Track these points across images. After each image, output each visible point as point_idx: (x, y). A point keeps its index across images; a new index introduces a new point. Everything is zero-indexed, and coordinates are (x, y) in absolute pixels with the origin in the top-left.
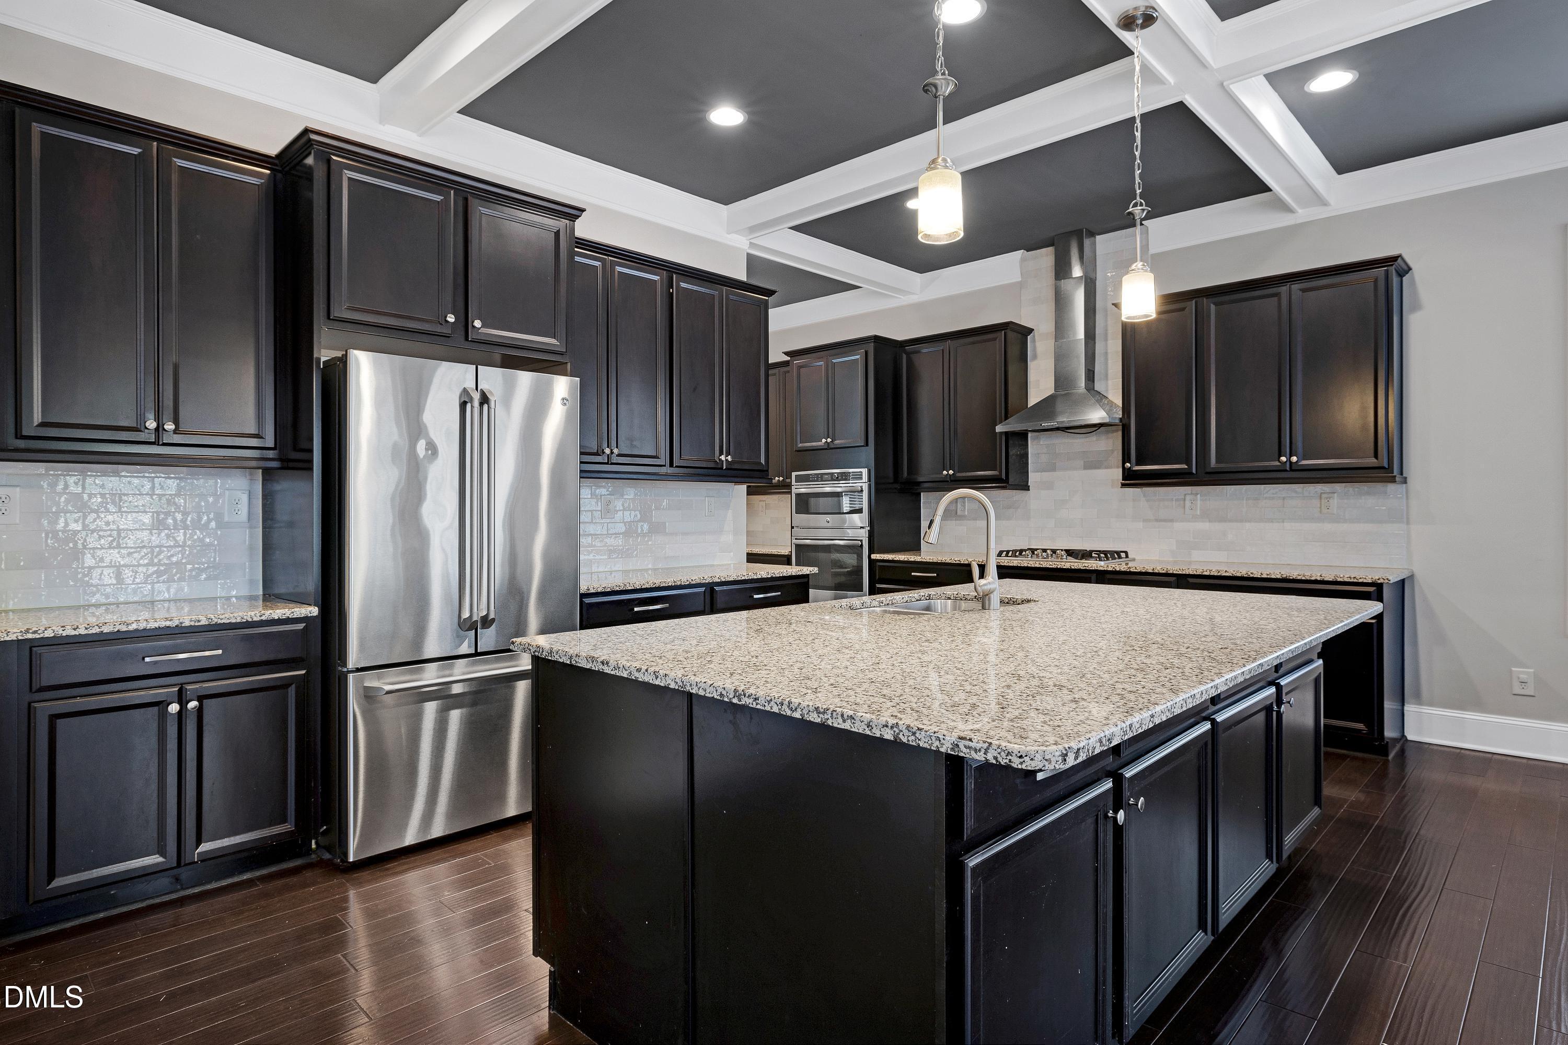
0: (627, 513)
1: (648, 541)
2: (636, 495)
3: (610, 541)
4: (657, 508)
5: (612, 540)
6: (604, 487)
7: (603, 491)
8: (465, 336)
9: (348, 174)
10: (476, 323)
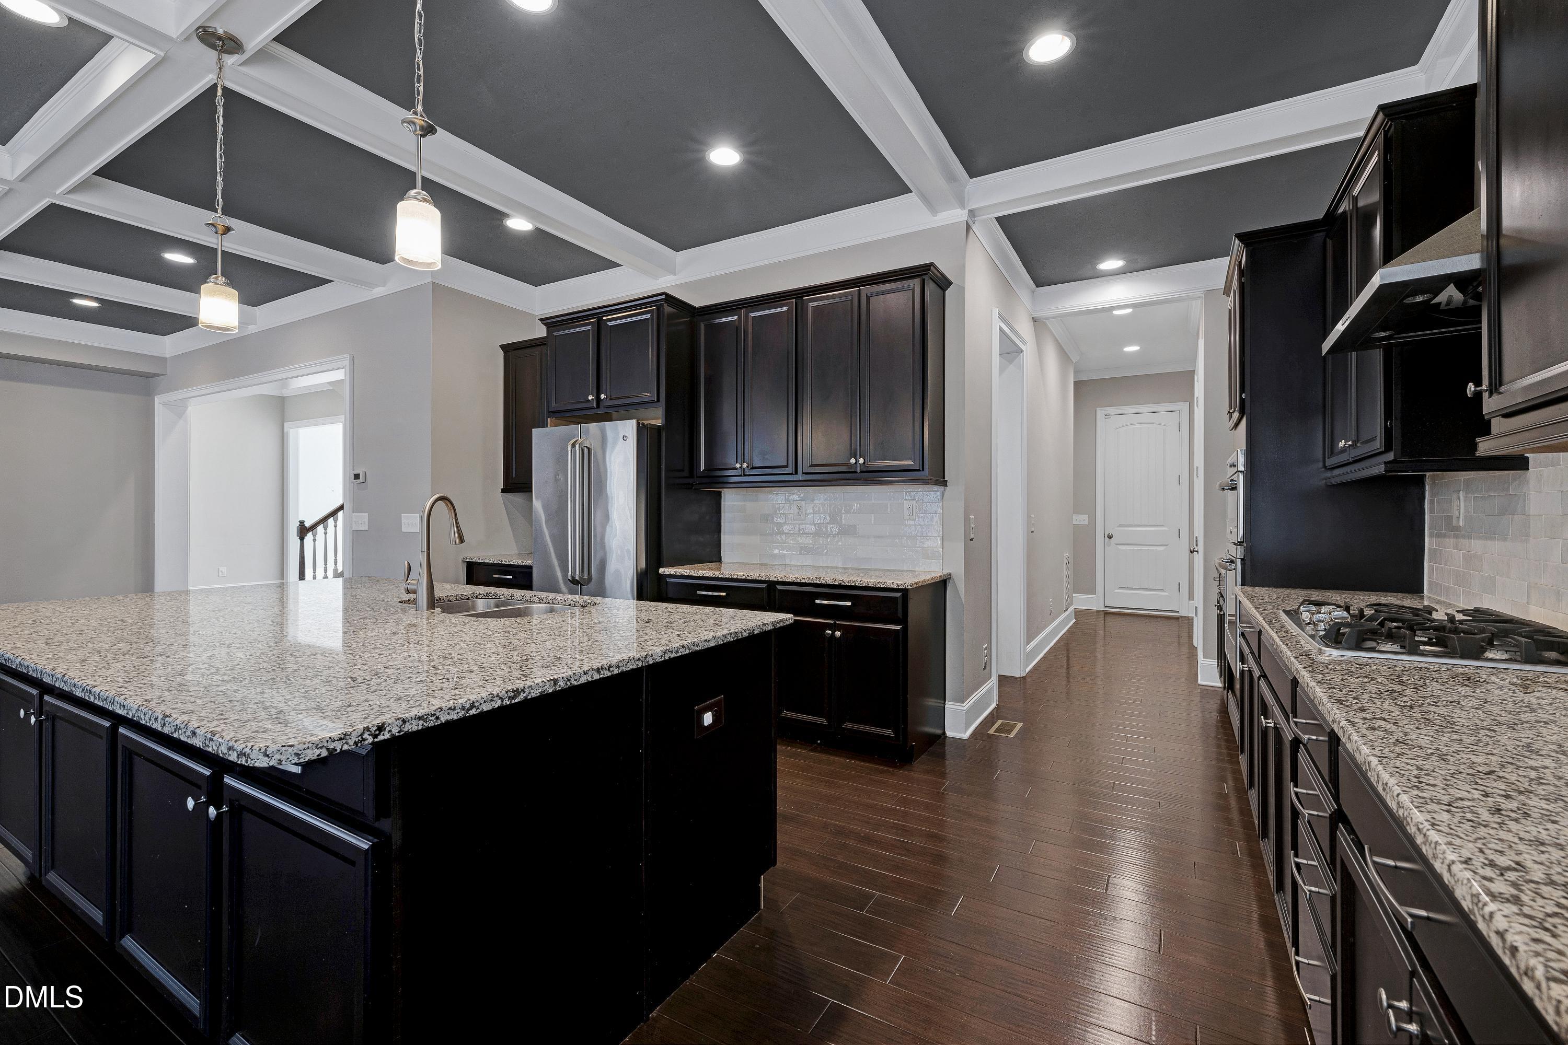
0: (817, 516)
1: (838, 541)
2: (826, 500)
3: (802, 540)
4: (847, 512)
5: (803, 538)
6: (796, 494)
7: (796, 497)
8: (598, 406)
9: (556, 334)
10: (603, 396)
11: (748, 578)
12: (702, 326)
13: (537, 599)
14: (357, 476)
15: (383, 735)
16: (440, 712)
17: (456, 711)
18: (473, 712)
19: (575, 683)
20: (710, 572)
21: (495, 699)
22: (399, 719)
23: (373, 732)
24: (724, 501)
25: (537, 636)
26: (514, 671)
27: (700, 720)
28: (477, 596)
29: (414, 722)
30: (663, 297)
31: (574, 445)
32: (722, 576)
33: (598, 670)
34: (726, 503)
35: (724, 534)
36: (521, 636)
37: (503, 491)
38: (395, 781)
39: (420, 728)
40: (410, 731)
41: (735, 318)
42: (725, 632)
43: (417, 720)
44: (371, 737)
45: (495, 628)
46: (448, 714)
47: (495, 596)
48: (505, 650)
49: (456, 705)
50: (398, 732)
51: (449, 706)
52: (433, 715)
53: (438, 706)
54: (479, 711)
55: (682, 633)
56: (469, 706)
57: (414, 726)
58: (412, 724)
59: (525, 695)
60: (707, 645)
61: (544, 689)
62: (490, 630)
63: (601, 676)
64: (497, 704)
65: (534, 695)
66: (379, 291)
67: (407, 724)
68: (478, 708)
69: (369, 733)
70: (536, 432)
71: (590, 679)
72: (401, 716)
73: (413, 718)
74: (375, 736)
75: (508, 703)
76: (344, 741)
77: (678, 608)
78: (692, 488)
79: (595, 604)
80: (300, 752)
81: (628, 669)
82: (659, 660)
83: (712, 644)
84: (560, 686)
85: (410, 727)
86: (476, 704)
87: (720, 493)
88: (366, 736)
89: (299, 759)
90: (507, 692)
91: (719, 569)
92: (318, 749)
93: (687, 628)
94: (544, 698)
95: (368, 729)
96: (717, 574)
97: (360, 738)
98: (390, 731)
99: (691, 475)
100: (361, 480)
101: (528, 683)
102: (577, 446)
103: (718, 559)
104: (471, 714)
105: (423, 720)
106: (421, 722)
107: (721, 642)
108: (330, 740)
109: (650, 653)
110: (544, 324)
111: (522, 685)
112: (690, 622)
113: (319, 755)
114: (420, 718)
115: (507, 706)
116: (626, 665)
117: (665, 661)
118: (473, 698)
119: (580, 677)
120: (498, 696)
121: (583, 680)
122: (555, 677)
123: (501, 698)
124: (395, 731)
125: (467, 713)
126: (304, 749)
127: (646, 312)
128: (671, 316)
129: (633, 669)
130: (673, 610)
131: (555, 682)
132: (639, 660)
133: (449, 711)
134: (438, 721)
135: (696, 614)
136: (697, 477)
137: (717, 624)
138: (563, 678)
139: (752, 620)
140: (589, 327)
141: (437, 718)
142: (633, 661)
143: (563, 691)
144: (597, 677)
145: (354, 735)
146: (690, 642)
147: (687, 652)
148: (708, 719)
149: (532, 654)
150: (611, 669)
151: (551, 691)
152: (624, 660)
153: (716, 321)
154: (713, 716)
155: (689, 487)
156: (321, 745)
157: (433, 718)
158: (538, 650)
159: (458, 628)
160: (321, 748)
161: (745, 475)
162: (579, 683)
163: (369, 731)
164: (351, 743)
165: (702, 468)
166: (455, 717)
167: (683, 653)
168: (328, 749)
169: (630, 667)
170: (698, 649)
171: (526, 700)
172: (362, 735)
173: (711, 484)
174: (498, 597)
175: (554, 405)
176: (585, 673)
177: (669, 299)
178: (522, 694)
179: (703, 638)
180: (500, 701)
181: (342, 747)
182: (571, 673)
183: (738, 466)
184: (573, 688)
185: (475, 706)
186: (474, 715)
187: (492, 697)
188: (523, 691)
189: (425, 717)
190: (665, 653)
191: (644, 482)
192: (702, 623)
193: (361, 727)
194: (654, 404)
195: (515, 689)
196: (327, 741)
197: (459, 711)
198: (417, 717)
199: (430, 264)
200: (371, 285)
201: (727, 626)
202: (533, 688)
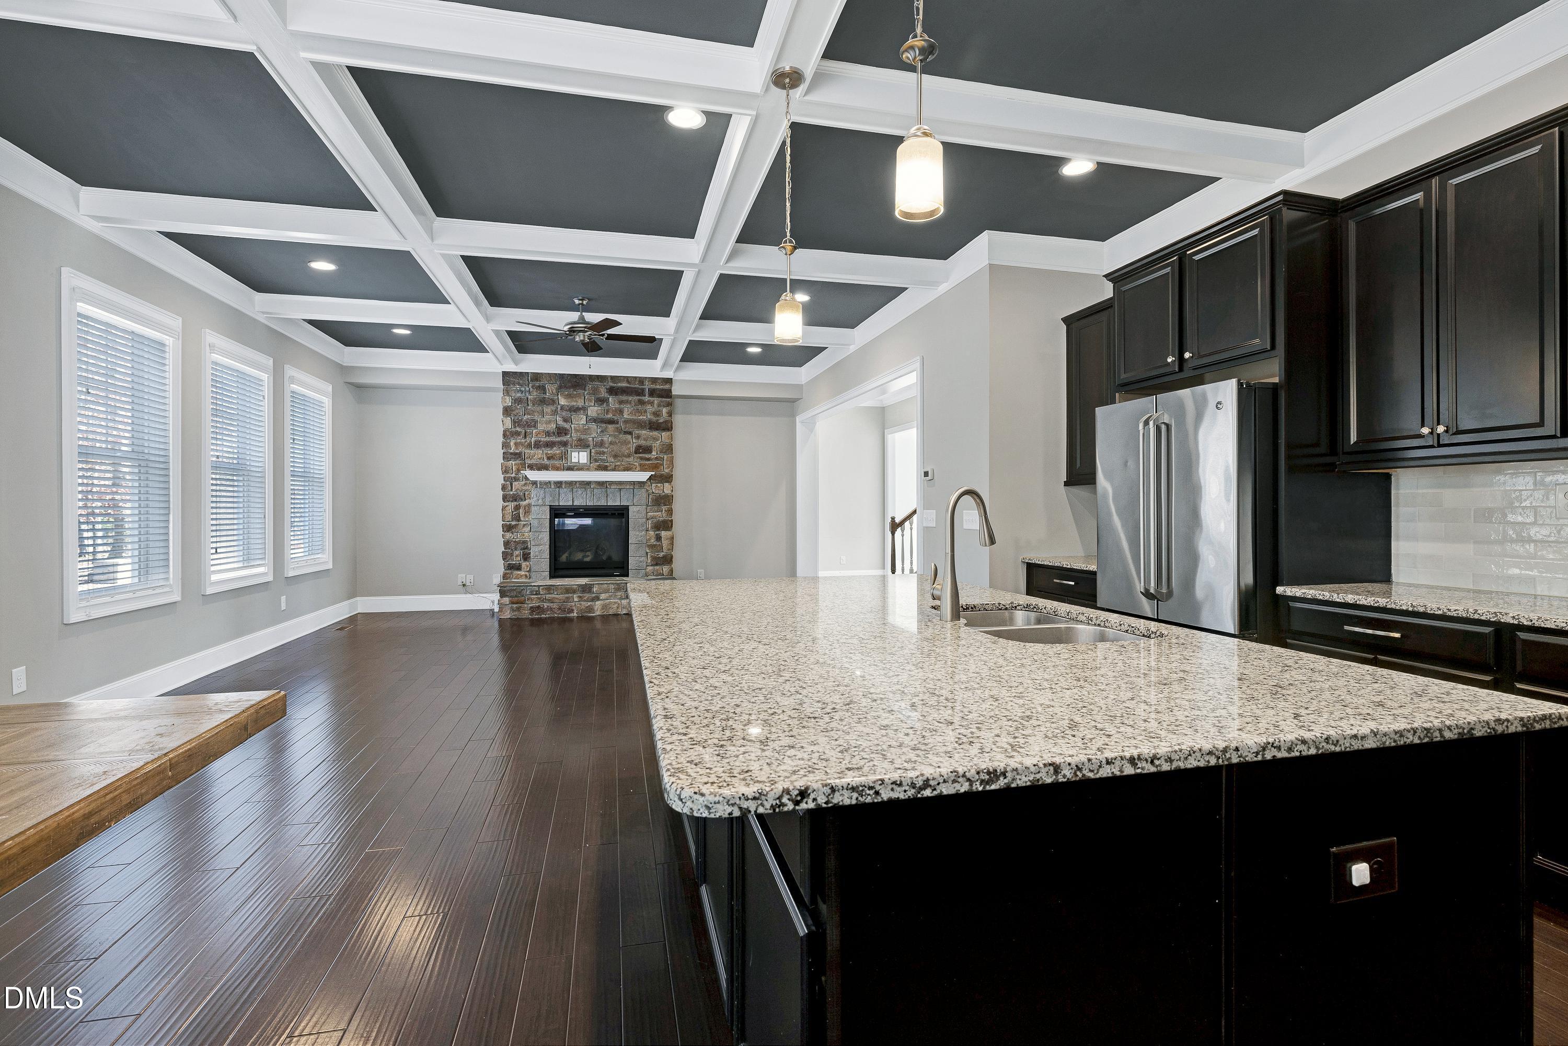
6: (1563, 472)
7: (1561, 478)
8: (1181, 369)
9: (1123, 289)
10: (1187, 355)
11: (1449, 613)
12: (1352, 225)
13: (1085, 618)
14: (926, 474)
15: (806, 803)
16: (880, 785)
17: (904, 788)
18: (927, 793)
19: (1091, 775)
20: (1369, 599)
21: (960, 780)
22: (826, 785)
23: (794, 797)
24: (1398, 489)
25: (1060, 678)
26: (1004, 734)
27: (1346, 876)
28: (1016, 607)
29: (847, 794)
30: (1281, 198)
31: (1146, 423)
32: (1393, 606)
33: (1132, 761)
34: (1401, 491)
35: (1398, 539)
36: (1038, 676)
37: (1067, 484)
38: (831, 863)
39: (854, 802)
40: (841, 804)
41: (1419, 196)
42: (1401, 725)
43: (849, 791)
44: (791, 803)
45: (1013, 656)
46: (892, 790)
47: (1035, 609)
48: (1009, 694)
49: (903, 779)
50: (825, 803)
51: (893, 780)
52: (871, 788)
53: (880, 777)
54: (935, 793)
55: (1303, 712)
56: (921, 783)
57: (845, 799)
58: (842, 795)
59: (1006, 781)
60: (1357, 745)
61: (1038, 776)
62: (1005, 659)
63: (1139, 771)
64: (964, 788)
65: (1021, 783)
66: (943, 288)
67: (837, 794)
68: (935, 789)
69: (788, 797)
70: (1100, 411)
71: (1118, 773)
72: (829, 781)
73: (845, 787)
74: (797, 803)
75: (980, 789)
76: (759, 802)
77: (1301, 659)
78: (1333, 471)
79: (1162, 635)
80: (710, 806)
81: (1189, 766)
82: (1250, 758)
83: (1370, 744)
84: (1064, 776)
85: (841, 798)
86: (932, 783)
87: (1388, 477)
88: (785, 800)
89: (710, 813)
90: (978, 773)
91: (1388, 594)
92: (729, 805)
93: (1315, 702)
94: (1036, 791)
95: (787, 791)
96: (1382, 602)
97: (778, 802)
98: (814, 800)
99: (1333, 451)
100: (930, 477)
101: (1013, 764)
102: (1151, 423)
103: (1386, 577)
104: (925, 795)
105: (857, 792)
106: (855, 795)
107: (1389, 743)
108: (742, 798)
109: (1234, 745)
110: (1110, 280)
111: (1002, 765)
112: (1322, 690)
113: (730, 814)
114: (853, 789)
115: (978, 793)
116: (1186, 758)
117: (1264, 762)
118: (929, 772)
119: (1100, 767)
120: (964, 776)
121: (1106, 772)
122: (1058, 760)
123: (969, 780)
124: (822, 800)
125: (919, 793)
126: (715, 803)
127: (1252, 228)
128: (1294, 226)
129: (1198, 769)
130: (1290, 662)
131: (1057, 768)
132: (1210, 753)
133: (894, 786)
134: (879, 798)
135: (1336, 675)
136: (1344, 453)
137: (1381, 704)
138: (1069, 764)
139: (1466, 706)
140: (1168, 269)
141: (877, 793)
142: (1198, 755)
143: (1069, 784)
144: (1129, 770)
145: (771, 796)
146: (1318, 735)
147: (1313, 751)
148: (1360, 873)
149: (1040, 709)
150: (1157, 762)
151: (1049, 780)
152: (1181, 751)
153: (1378, 211)
154: (1372, 870)
155: (1330, 467)
156: (733, 802)
157: (871, 792)
158: (1052, 703)
159: (971, 650)
160: (733, 805)
161: (1440, 445)
162: (1097, 776)
163: (789, 794)
164: (768, 806)
165: (1353, 438)
166: (902, 796)
167: (1304, 754)
168: (740, 808)
169: (1192, 763)
170: (1338, 749)
171: (1007, 790)
172: (780, 798)
173: (1368, 463)
174: (1039, 611)
175: (1124, 376)
176: (1109, 762)
177: (1290, 198)
178: (1002, 778)
179: (1349, 732)
180: (967, 784)
181: (757, 809)
182: (1083, 758)
183: (1425, 430)
184: (1086, 783)
185: (931, 786)
186: (928, 798)
187: (956, 777)
188: (1004, 774)
189: (861, 788)
190: (1264, 749)
191: (1249, 467)
192: (1348, 697)
193: (780, 787)
194: (1266, 354)
195: (991, 770)
196: (740, 798)
197: (907, 788)
198: (850, 786)
199: (932, 213)
200: (935, 284)
201: (1405, 711)
202: (1020, 772)
